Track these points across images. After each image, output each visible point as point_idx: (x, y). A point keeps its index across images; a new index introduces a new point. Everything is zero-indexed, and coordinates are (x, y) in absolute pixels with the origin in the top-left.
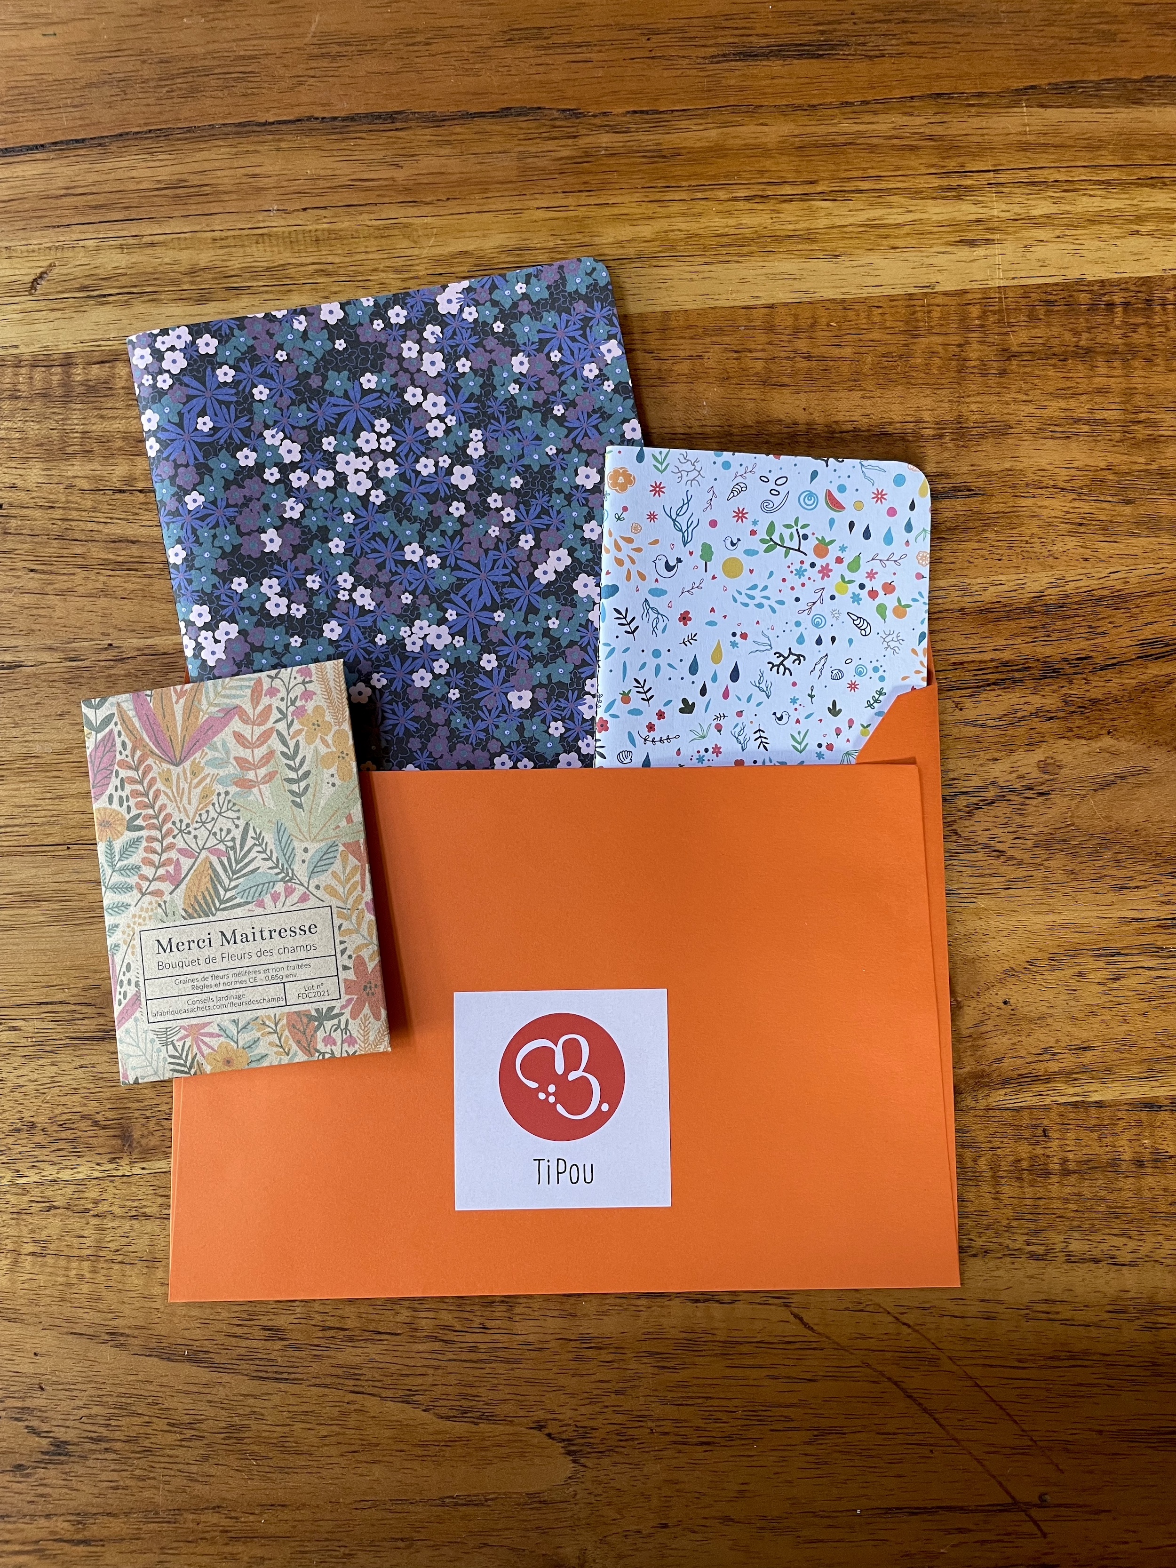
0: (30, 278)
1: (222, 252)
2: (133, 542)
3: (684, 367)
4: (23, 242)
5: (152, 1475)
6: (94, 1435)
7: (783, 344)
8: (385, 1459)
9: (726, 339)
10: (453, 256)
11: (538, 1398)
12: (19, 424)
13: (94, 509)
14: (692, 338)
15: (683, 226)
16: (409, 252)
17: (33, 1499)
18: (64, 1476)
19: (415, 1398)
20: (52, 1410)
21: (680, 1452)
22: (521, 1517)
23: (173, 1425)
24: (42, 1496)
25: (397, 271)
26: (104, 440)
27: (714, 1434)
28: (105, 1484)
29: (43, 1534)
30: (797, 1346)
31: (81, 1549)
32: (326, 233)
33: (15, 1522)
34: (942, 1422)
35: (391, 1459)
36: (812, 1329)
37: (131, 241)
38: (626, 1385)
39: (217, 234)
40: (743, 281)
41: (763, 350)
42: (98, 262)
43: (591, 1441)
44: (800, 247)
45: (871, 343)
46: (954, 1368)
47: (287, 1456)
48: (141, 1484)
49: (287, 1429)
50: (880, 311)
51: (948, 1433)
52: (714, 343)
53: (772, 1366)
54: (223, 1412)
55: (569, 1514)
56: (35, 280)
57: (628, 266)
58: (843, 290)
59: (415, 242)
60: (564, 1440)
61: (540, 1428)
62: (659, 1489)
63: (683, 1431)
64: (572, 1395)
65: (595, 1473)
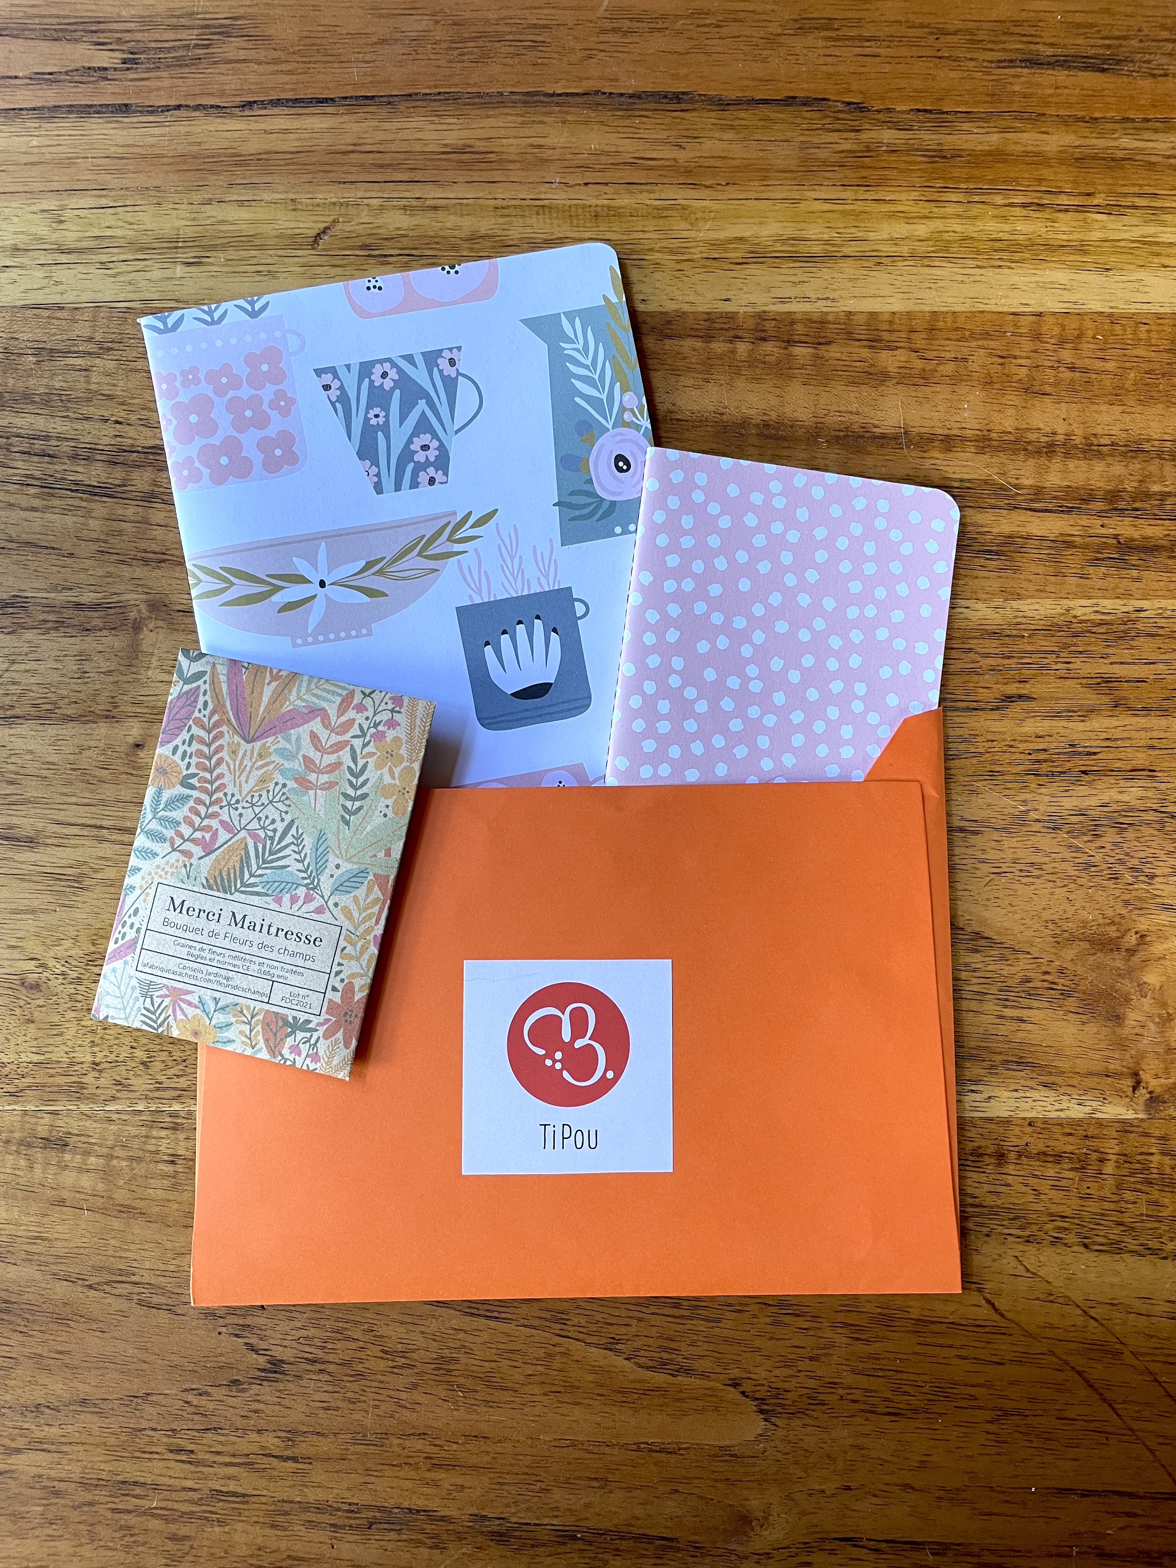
0: (314, 233)
1: (501, 220)
3: (948, 368)
4: (309, 196)
5: (362, 1398)
6: (309, 1356)
7: (1048, 353)
8: (585, 1401)
9: (992, 344)
10: (730, 241)
11: (735, 1357)
14: (958, 340)
15: (958, 228)
16: (685, 234)
17: (246, 1414)
18: (278, 1394)
19: (617, 1347)
20: (272, 1329)
21: (867, 1420)
22: (712, 1468)
23: (386, 1352)
24: (256, 1411)
25: (672, 252)
27: (901, 1406)
28: (318, 1404)
29: (254, 1448)
30: (987, 1330)
31: (290, 1464)
32: (605, 209)
33: (227, 1435)
34: (1120, 1412)
35: (591, 1402)
36: (1002, 1315)
37: (414, 203)
38: (820, 1352)
39: (499, 203)
40: (1014, 287)
41: (1028, 358)
42: (379, 221)
43: (784, 1402)
44: (1072, 258)
45: (1136, 359)
46: (1136, 1363)
47: (492, 1391)
48: (351, 1406)
49: (494, 1365)
50: (1147, 327)
51: (1124, 1423)
52: (980, 347)
53: (962, 1347)
54: (435, 1344)
55: (758, 1469)
56: (319, 235)
57: (900, 264)
58: (1112, 304)
59: (692, 224)
60: (757, 1399)
61: (735, 1385)
62: (845, 1453)
63: (871, 1400)
64: (768, 1357)
65: (784, 1432)
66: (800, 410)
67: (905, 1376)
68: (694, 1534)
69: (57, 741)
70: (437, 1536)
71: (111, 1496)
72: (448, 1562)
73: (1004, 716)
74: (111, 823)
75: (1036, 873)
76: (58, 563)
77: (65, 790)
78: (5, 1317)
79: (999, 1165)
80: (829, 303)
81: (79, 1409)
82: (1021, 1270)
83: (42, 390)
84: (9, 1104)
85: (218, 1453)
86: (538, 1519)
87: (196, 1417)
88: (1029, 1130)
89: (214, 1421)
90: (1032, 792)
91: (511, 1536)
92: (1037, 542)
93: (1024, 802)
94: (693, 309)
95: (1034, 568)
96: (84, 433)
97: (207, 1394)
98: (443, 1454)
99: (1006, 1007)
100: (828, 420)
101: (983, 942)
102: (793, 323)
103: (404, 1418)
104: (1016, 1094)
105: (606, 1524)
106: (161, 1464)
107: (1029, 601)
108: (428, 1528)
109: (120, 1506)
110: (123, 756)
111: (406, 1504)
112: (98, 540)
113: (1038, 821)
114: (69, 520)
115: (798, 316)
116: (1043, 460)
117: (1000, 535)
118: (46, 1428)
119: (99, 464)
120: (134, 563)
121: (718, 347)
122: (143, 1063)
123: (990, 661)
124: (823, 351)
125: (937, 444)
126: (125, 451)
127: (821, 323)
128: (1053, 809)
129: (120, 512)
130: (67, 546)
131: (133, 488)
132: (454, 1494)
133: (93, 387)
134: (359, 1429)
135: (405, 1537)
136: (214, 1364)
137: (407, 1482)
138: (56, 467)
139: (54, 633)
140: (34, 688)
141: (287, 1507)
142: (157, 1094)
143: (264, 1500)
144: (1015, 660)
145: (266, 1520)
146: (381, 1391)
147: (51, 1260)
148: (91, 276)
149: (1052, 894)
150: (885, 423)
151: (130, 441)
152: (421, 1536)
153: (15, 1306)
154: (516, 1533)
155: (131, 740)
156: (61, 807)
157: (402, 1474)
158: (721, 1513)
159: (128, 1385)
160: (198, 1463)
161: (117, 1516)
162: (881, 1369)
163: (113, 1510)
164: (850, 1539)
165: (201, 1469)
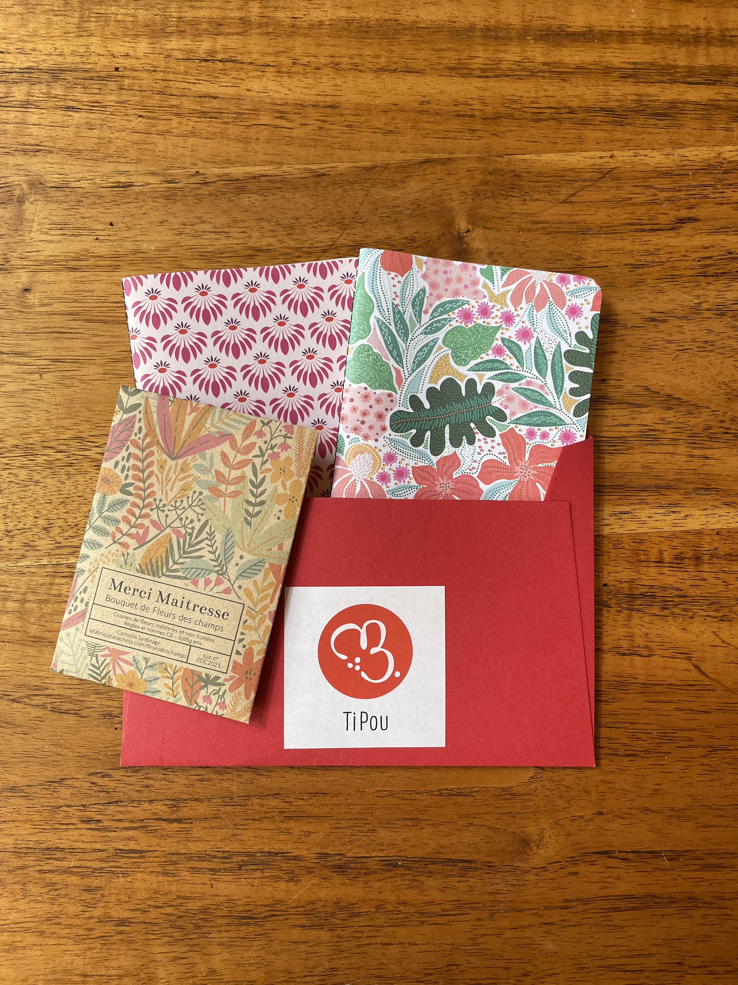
66: (512, 17)
67: (637, 726)
68: (487, 856)
70: (292, 872)
71: (37, 860)
72: (301, 892)
73: (679, 234)
74: (9, 349)
75: (710, 348)
79: (697, 565)
81: (10, 794)
82: (718, 642)
85: (120, 820)
86: (368, 852)
87: (101, 794)
88: (717, 538)
89: (115, 796)
90: (703, 289)
91: (349, 868)
92: (693, 106)
93: (698, 296)
95: (692, 124)
97: (109, 776)
99: (694, 448)
100: (534, 23)
101: (674, 402)
103: (261, 783)
104: (706, 512)
105: (420, 853)
106: (76, 833)
107: (691, 149)
108: (285, 866)
109: (45, 868)
110: (15, 298)
111: (266, 849)
113: (709, 310)
116: (691, 48)
117: (665, 101)
120: (17, 153)
122: (45, 529)
123: (666, 194)
125: (614, 37)
126: (6, 72)
128: (719, 300)
129: (4, 117)
131: (13, 99)
132: (303, 838)
134: (227, 794)
135: (267, 875)
136: (113, 753)
137: (266, 832)
141: (175, 858)
142: (57, 552)
143: (157, 854)
144: (683, 193)
145: (160, 869)
149: (723, 363)
150: (576, 24)
151: (9, 65)
152: (279, 873)
154: (353, 865)
155: (20, 286)
157: (262, 826)
158: (506, 838)
159: (46, 773)
160: (106, 829)
161: (43, 876)
162: (620, 722)
163: (40, 871)
164: (606, 852)
165: (106, 834)
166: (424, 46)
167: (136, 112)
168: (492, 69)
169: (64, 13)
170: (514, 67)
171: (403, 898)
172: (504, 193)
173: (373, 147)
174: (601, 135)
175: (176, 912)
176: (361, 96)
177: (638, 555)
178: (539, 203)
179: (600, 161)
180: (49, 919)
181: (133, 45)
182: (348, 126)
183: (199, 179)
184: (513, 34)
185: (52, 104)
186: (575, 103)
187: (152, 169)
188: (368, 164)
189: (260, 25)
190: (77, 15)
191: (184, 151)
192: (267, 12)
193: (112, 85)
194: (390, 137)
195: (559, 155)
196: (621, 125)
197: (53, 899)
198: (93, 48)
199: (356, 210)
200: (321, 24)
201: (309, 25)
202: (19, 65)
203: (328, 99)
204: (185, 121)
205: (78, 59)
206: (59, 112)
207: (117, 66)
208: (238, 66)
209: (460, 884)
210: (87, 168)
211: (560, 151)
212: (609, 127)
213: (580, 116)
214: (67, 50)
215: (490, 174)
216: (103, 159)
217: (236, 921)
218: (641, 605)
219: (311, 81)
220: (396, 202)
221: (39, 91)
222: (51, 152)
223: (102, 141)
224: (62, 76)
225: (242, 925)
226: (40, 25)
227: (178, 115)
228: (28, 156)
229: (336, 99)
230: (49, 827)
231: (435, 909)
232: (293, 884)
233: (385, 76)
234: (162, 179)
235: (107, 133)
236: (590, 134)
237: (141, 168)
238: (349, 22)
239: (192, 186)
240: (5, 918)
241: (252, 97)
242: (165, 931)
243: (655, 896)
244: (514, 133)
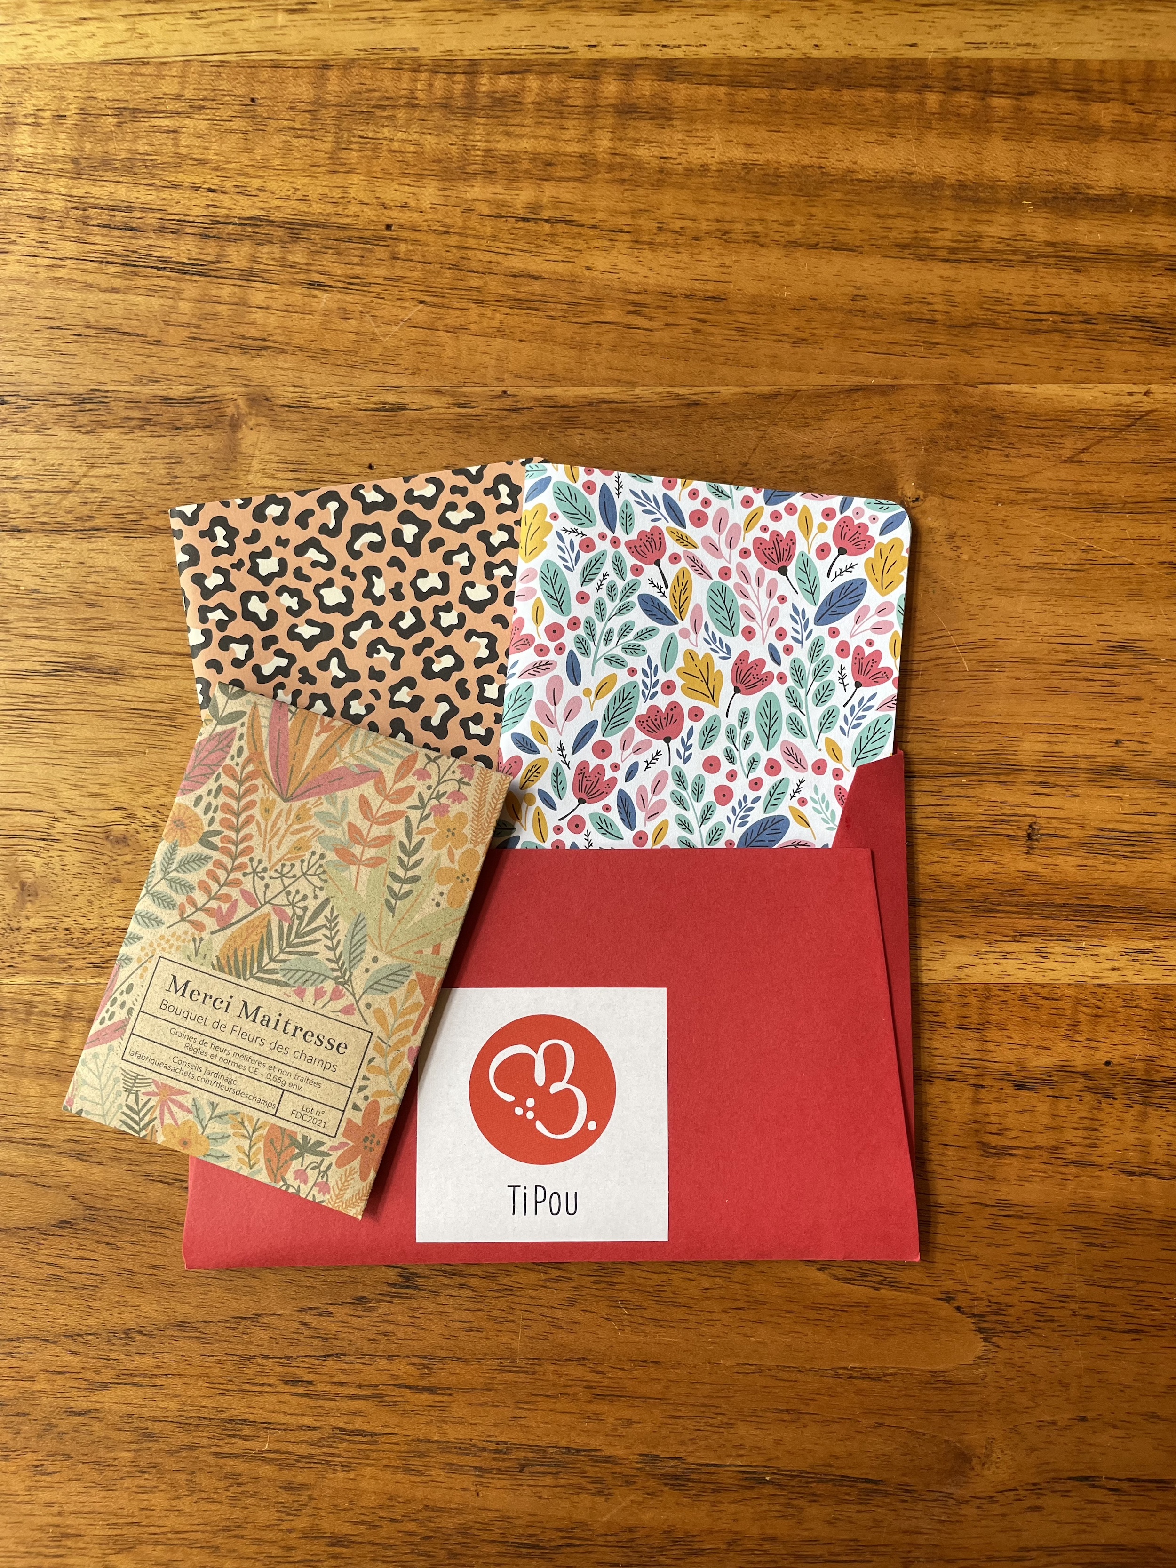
2: (536, 278)
5: (511, 1318)
8: (773, 1319)
11: (948, 1266)
12: (416, 136)
13: (494, 238)
17: (374, 1337)
18: (411, 1313)
21: (1104, 1338)
22: (923, 1397)
24: (385, 1334)
26: (509, 160)
27: (1144, 1322)
28: (458, 1324)
29: (384, 1378)
31: (425, 1397)
33: (352, 1362)
35: (780, 1320)
38: (1047, 1260)
43: (1007, 1319)
47: (664, 1308)
48: (497, 1327)
49: (665, 1278)
55: (977, 1398)
60: (974, 1316)
61: (949, 1298)
62: (1079, 1377)
63: (1109, 1316)
64: (987, 1267)
65: (1008, 1354)
66: (1002, 169)
67: (1147, 1287)
68: (904, 1475)
69: (143, 557)
70: (601, 1481)
71: (214, 1437)
76: (142, 351)
77: (153, 613)
78: (89, 1227)
80: (1030, 50)
81: (176, 1333)
83: (123, 155)
84: (93, 977)
85: (341, 1384)
86: (719, 1458)
87: (315, 1342)
89: (336, 1346)
91: (689, 1480)
94: (874, 55)
96: (173, 203)
97: (329, 1314)
98: (606, 1382)
100: (1035, 179)
102: (989, 71)
103: (559, 1340)
105: (799, 1464)
106: (274, 1398)
108: (591, 1471)
109: (225, 1450)
111: (563, 1443)
112: (188, 325)
114: (155, 302)
115: (995, 63)
118: (137, 1358)
119: (189, 238)
120: (231, 350)
121: (905, 97)
124: (1025, 102)
125: (1160, 206)
126: (219, 223)
127: (1022, 71)
129: (214, 293)
130: (153, 332)
131: (229, 265)
132: (620, 1430)
133: (183, 151)
134: (507, 1354)
135: (562, 1482)
136: (337, 1280)
137: (564, 1416)
138: (141, 242)
139: (139, 433)
140: (117, 495)
141: (423, 1447)
143: (395, 1439)
145: (399, 1463)
146: (532, 1309)
147: (143, 1157)
148: (178, 27)
150: (1100, 183)
151: (224, 212)
152: (582, 1481)
153: (101, 1213)
154: (696, 1476)
156: (149, 633)
157: (559, 1406)
158: (935, 1449)
159: (234, 1304)
160: (318, 1396)
161: (222, 1461)
162: (1120, 1280)
163: (217, 1455)
164: (1086, 1478)
165: (321, 1403)
166: (862, 209)
167: (415, 295)
168: (966, 249)
169: (310, 134)
170: (1001, 247)
171: (770, 1532)
172: (976, 442)
173: (775, 363)
174: (1131, 358)
175: (421, 1530)
176: (761, 284)
177: (1161, 1019)
178: (1030, 461)
179: (1128, 400)
180: (226, 1529)
181: (412, 190)
182: (738, 330)
183: (507, 402)
184: (1002, 194)
185: (288, 276)
186: (1093, 308)
187: (436, 384)
188: (766, 389)
189: (611, 168)
190: (330, 138)
191: (486, 359)
192: (623, 148)
193: (381, 252)
194: (803, 349)
195: (1065, 386)
196: (1164, 345)
197: (235, 1498)
198: (352, 193)
199: (744, 460)
200: (704, 169)
201: (686, 170)
202: (238, 212)
203: (709, 287)
204: (489, 313)
205: (330, 209)
206: (299, 290)
207: (389, 221)
208: (576, 230)
209: (860, 1515)
210: (337, 379)
211: (1066, 381)
212: (1144, 347)
213: (1100, 327)
214: (313, 193)
215: (956, 412)
216: (363, 366)
217: (512, 1550)
218: (1161, 1097)
219: (685, 257)
220: (807, 450)
221: (268, 254)
222: (283, 351)
223: (362, 338)
224: (305, 234)
225: (520, 1556)
226: (273, 151)
227: (478, 302)
228: (248, 356)
229: (722, 287)
230: (234, 1387)
231: (818, 1551)
232: (603, 1499)
233: (799, 253)
234: (451, 400)
235: (370, 325)
236: (1113, 356)
237: (420, 381)
238: (747, 167)
239: (495, 413)
240: (161, 1523)
241: (593, 278)
242: (404, 1558)
243: (1159, 1549)
244: (996, 350)
